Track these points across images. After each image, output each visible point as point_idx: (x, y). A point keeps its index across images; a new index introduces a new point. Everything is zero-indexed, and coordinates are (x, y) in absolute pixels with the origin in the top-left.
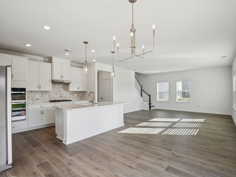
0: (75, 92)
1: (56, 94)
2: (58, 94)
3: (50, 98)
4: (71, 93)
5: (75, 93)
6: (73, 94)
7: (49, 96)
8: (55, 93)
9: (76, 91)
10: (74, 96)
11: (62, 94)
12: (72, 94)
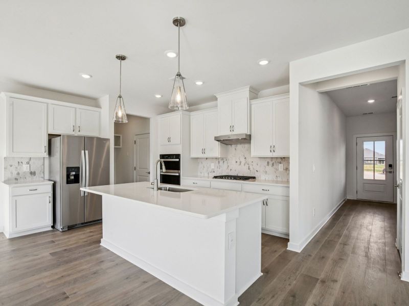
0: (280, 160)
1: (238, 163)
2: (242, 164)
3: (229, 170)
4: (268, 163)
5: (280, 163)
6: (273, 165)
7: (228, 166)
8: (236, 162)
9: (281, 158)
10: (277, 170)
11: (250, 163)
12: (271, 163)
